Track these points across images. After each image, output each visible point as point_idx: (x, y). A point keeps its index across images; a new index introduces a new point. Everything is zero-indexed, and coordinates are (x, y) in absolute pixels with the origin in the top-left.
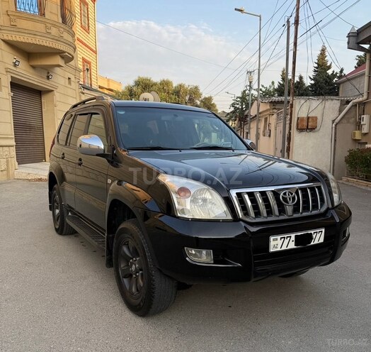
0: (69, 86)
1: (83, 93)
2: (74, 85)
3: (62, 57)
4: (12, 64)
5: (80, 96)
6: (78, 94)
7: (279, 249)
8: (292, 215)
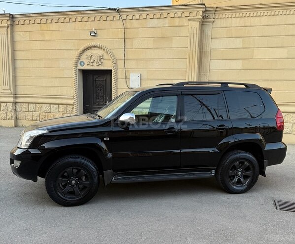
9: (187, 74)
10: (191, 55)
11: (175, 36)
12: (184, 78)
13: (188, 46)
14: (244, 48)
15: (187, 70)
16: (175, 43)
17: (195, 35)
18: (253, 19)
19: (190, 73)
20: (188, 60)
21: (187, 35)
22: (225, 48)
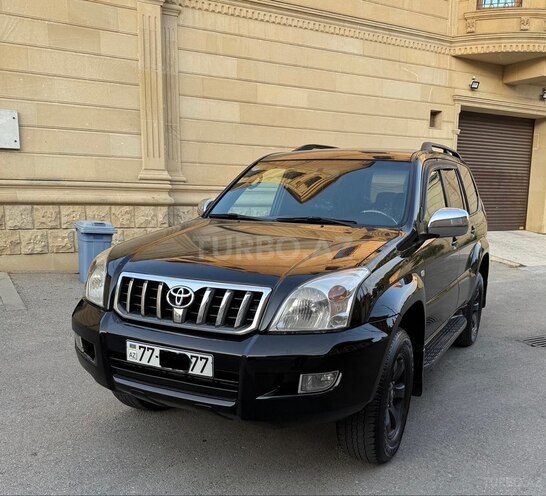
4: (468, 88)
7: (138, 361)
8: (181, 323)
9: (143, 121)
10: (148, 80)
11: (106, 27)
12: (136, 131)
13: (139, 56)
14: (240, 80)
15: (142, 113)
16: (107, 44)
17: (153, 34)
18: (252, 23)
19: (150, 121)
20: (140, 89)
21: (134, 32)
22: (206, 73)
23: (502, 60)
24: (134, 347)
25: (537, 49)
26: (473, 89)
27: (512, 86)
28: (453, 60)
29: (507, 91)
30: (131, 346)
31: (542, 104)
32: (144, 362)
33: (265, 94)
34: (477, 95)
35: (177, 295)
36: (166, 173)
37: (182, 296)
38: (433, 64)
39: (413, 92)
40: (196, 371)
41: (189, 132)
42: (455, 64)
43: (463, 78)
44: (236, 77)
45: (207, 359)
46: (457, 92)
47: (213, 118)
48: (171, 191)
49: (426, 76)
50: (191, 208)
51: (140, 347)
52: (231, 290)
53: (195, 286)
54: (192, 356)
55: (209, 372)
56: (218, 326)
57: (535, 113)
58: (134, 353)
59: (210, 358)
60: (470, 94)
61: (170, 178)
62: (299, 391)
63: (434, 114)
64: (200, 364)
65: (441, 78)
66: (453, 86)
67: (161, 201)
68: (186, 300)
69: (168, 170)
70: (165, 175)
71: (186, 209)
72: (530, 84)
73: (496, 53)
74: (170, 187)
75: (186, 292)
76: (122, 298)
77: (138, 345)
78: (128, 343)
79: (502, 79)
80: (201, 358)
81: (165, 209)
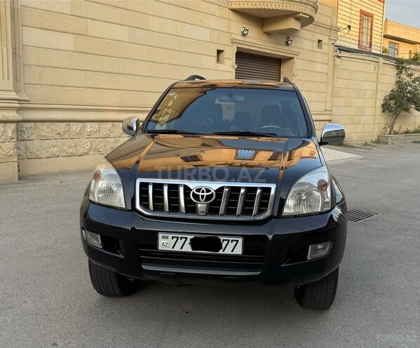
0: (319, 50)
1: (339, 57)
2: (327, 48)
3: (298, 19)
4: (241, 33)
5: (334, 60)
6: (331, 59)
7: (170, 249)
8: (205, 216)
14: (73, 16)
22: (45, 8)
23: (262, 15)
24: (167, 238)
25: (288, 9)
26: (244, 35)
27: (268, 34)
28: (230, 12)
29: (265, 38)
30: (163, 237)
31: (286, 48)
32: (177, 249)
33: (95, 29)
34: (247, 39)
35: (200, 194)
36: (14, 93)
37: (205, 194)
38: (217, 14)
39: (204, 35)
40: (228, 251)
41: (31, 58)
42: (232, 15)
43: (237, 26)
44: (70, 13)
45: (237, 241)
46: (234, 36)
47: (51, 47)
48: (18, 109)
49: (213, 23)
50: (33, 124)
51: (173, 238)
52: (245, 187)
53: (214, 186)
54: (223, 240)
55: (239, 251)
56: (238, 216)
57: (283, 54)
58: (166, 243)
59: (240, 240)
60: (242, 38)
61: (17, 97)
62: (308, 258)
63: (219, 52)
64: (231, 245)
65: (223, 25)
66: (231, 31)
67: (11, 119)
68: (209, 198)
69: (17, 90)
70: (14, 95)
71: (29, 125)
72: (280, 33)
73: (261, 9)
74: (19, 105)
75: (208, 191)
76: (144, 200)
77: (170, 236)
78: (160, 235)
79: (262, 29)
80: (232, 241)
81: (13, 126)
